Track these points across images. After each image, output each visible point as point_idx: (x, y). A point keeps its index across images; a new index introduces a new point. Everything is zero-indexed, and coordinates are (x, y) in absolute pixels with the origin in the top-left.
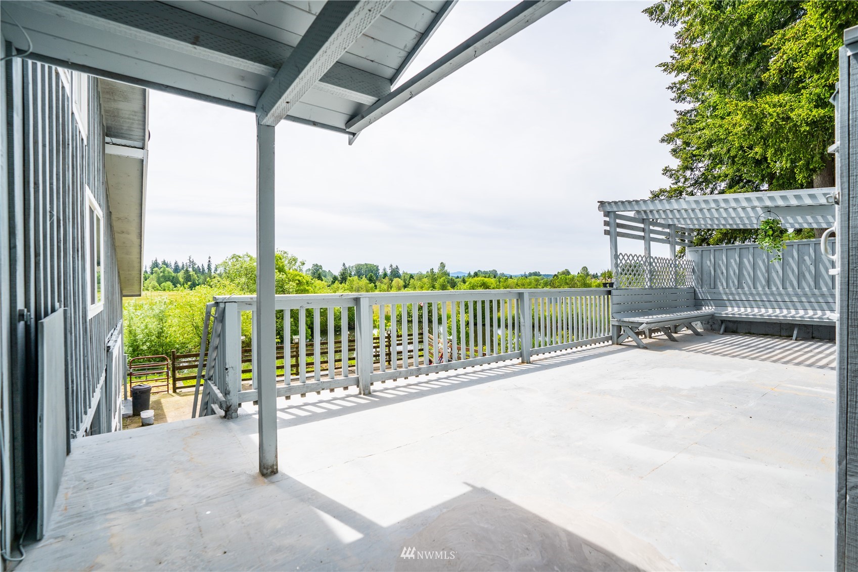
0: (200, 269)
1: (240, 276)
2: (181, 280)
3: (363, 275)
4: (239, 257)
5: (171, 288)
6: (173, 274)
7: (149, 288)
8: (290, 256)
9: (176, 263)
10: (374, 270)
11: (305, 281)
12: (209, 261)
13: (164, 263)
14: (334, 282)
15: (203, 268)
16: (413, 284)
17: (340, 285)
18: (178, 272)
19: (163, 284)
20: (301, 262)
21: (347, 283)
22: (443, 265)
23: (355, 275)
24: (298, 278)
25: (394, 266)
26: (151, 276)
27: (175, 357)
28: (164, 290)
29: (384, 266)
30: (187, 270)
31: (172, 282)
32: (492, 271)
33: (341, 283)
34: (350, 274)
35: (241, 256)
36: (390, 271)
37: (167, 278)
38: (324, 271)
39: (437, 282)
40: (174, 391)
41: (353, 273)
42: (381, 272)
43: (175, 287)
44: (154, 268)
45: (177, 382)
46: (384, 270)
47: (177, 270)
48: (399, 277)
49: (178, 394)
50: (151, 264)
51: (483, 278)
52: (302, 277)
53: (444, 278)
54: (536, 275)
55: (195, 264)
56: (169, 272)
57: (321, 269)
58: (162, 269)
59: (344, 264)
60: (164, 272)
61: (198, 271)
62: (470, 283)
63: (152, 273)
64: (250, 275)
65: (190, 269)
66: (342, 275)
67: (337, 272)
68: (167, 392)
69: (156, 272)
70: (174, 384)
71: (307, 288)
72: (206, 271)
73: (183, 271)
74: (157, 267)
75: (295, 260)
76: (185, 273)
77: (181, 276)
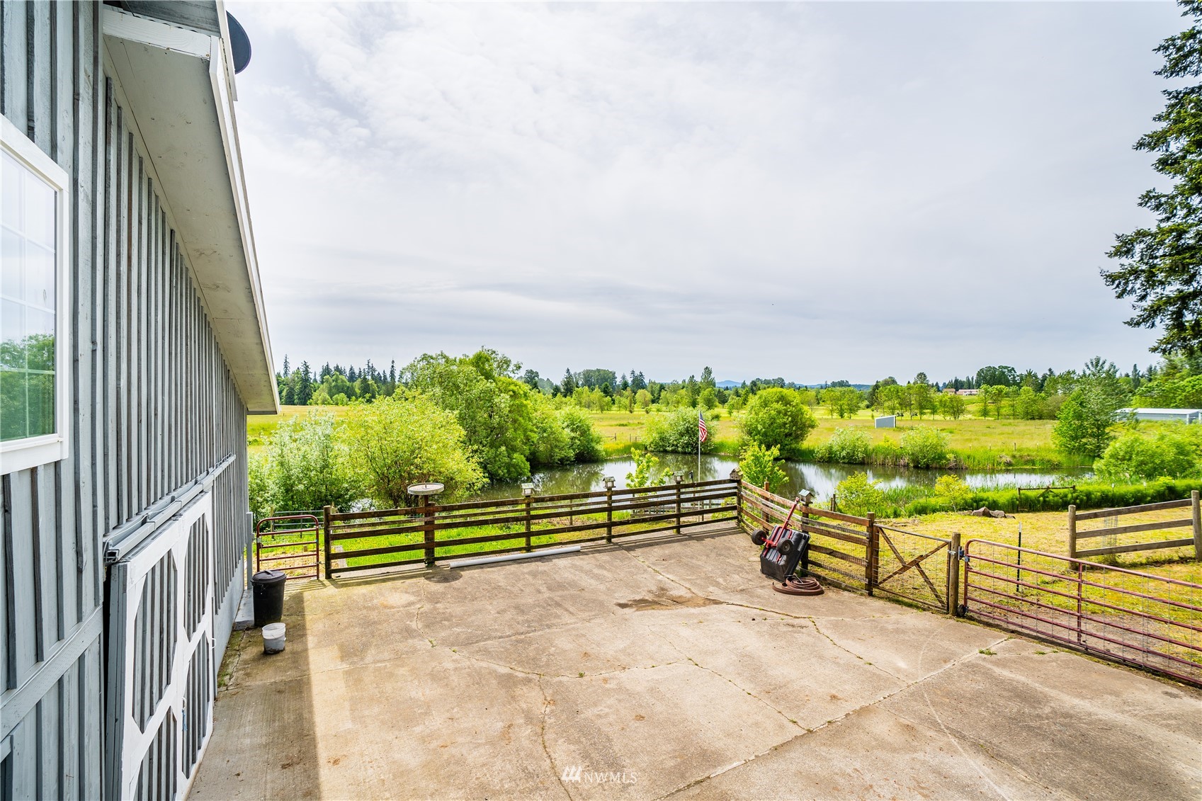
0: (381, 377)
1: (433, 385)
2: (358, 391)
3: (594, 385)
4: (432, 358)
5: (345, 401)
6: (348, 384)
7: (319, 402)
8: (500, 356)
9: (351, 369)
10: (609, 378)
11: (522, 392)
12: (393, 366)
13: (337, 369)
14: (556, 395)
15: (385, 376)
16: (665, 397)
17: (564, 399)
18: (354, 381)
19: (336, 396)
20: (515, 365)
21: (574, 396)
22: (708, 371)
23: (583, 385)
24: (512, 387)
25: (637, 373)
26: (322, 386)
27: (330, 518)
28: (337, 404)
29: (622, 373)
30: (365, 379)
31: (346, 393)
32: (777, 380)
33: (565, 396)
34: (577, 384)
35: (434, 356)
36: (632, 379)
37: (339, 389)
38: (542, 380)
39: (701, 394)
40: (328, 577)
41: (580, 383)
42: (619, 381)
43: (349, 401)
44: (325, 375)
45: (332, 561)
46: (624, 377)
47: (352, 377)
48: (643, 387)
49: (334, 582)
50: (321, 370)
51: (780, 389)
52: (518, 387)
53: (710, 389)
54: (843, 386)
55: (375, 371)
56: (343, 381)
57: (537, 376)
58: (334, 377)
59: (568, 370)
60: (336, 380)
61: (377, 379)
62: (760, 398)
63: (322, 382)
64: (446, 383)
65: (369, 378)
66: (566, 385)
67: (558, 381)
68: (316, 578)
69: (327, 381)
70: (328, 565)
71: (525, 402)
72: (389, 379)
73: (359, 380)
74: (329, 374)
75: (507, 362)
76: (362, 382)
77: (357, 385)
